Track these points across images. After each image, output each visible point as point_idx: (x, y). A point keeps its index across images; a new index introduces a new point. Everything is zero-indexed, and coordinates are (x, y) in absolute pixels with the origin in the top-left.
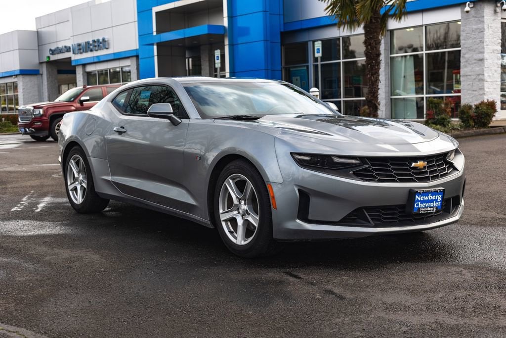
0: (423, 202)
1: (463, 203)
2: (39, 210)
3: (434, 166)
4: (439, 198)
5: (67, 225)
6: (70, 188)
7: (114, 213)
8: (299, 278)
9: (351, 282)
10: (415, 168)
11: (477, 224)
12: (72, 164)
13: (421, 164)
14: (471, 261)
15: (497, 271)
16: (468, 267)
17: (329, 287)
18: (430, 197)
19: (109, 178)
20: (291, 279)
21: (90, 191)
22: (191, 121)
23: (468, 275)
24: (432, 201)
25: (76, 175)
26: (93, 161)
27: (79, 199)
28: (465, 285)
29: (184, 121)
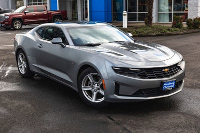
0: (166, 86)
1: (184, 81)
2: (6, 75)
3: (172, 70)
4: (174, 83)
5: (18, 85)
6: (19, 66)
7: (38, 77)
8: (113, 120)
9: (135, 123)
10: (164, 72)
11: (189, 87)
12: (20, 57)
13: (166, 70)
14: (185, 111)
15: (195, 117)
16: (183, 114)
17: (125, 126)
18: (170, 84)
19: (36, 65)
20: (110, 121)
21: (28, 69)
22: (70, 47)
23: (183, 119)
24: (171, 85)
25: (22, 61)
26: (29, 57)
27: (23, 72)
28: (181, 125)
29: (67, 46)
